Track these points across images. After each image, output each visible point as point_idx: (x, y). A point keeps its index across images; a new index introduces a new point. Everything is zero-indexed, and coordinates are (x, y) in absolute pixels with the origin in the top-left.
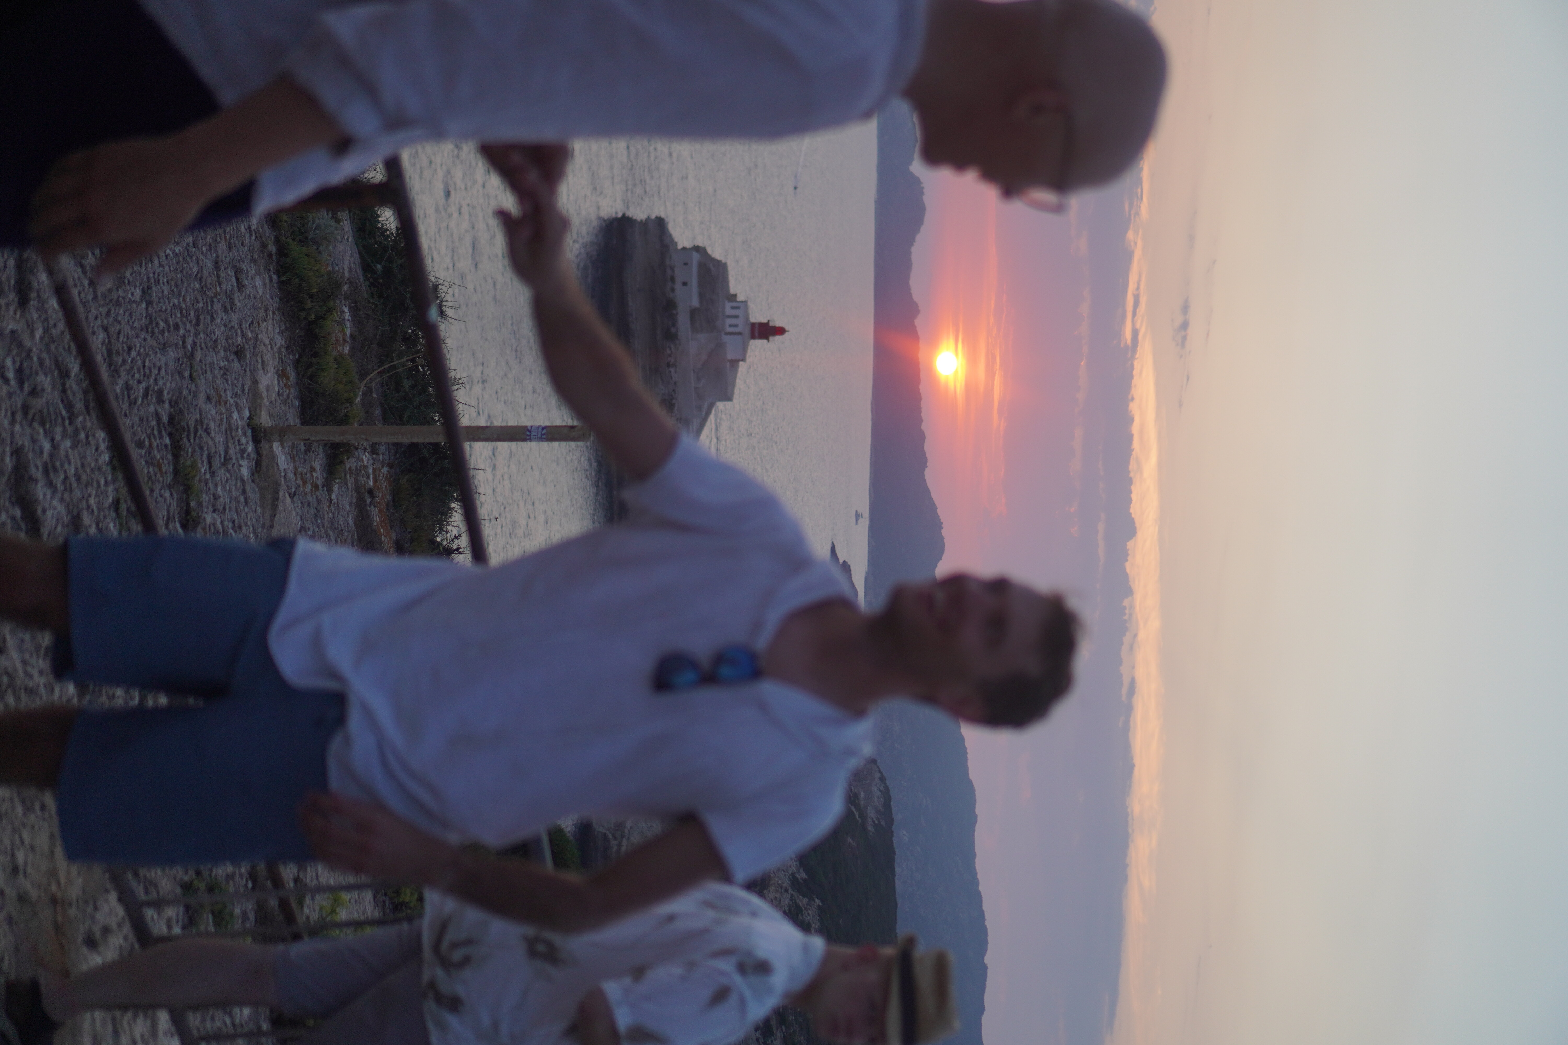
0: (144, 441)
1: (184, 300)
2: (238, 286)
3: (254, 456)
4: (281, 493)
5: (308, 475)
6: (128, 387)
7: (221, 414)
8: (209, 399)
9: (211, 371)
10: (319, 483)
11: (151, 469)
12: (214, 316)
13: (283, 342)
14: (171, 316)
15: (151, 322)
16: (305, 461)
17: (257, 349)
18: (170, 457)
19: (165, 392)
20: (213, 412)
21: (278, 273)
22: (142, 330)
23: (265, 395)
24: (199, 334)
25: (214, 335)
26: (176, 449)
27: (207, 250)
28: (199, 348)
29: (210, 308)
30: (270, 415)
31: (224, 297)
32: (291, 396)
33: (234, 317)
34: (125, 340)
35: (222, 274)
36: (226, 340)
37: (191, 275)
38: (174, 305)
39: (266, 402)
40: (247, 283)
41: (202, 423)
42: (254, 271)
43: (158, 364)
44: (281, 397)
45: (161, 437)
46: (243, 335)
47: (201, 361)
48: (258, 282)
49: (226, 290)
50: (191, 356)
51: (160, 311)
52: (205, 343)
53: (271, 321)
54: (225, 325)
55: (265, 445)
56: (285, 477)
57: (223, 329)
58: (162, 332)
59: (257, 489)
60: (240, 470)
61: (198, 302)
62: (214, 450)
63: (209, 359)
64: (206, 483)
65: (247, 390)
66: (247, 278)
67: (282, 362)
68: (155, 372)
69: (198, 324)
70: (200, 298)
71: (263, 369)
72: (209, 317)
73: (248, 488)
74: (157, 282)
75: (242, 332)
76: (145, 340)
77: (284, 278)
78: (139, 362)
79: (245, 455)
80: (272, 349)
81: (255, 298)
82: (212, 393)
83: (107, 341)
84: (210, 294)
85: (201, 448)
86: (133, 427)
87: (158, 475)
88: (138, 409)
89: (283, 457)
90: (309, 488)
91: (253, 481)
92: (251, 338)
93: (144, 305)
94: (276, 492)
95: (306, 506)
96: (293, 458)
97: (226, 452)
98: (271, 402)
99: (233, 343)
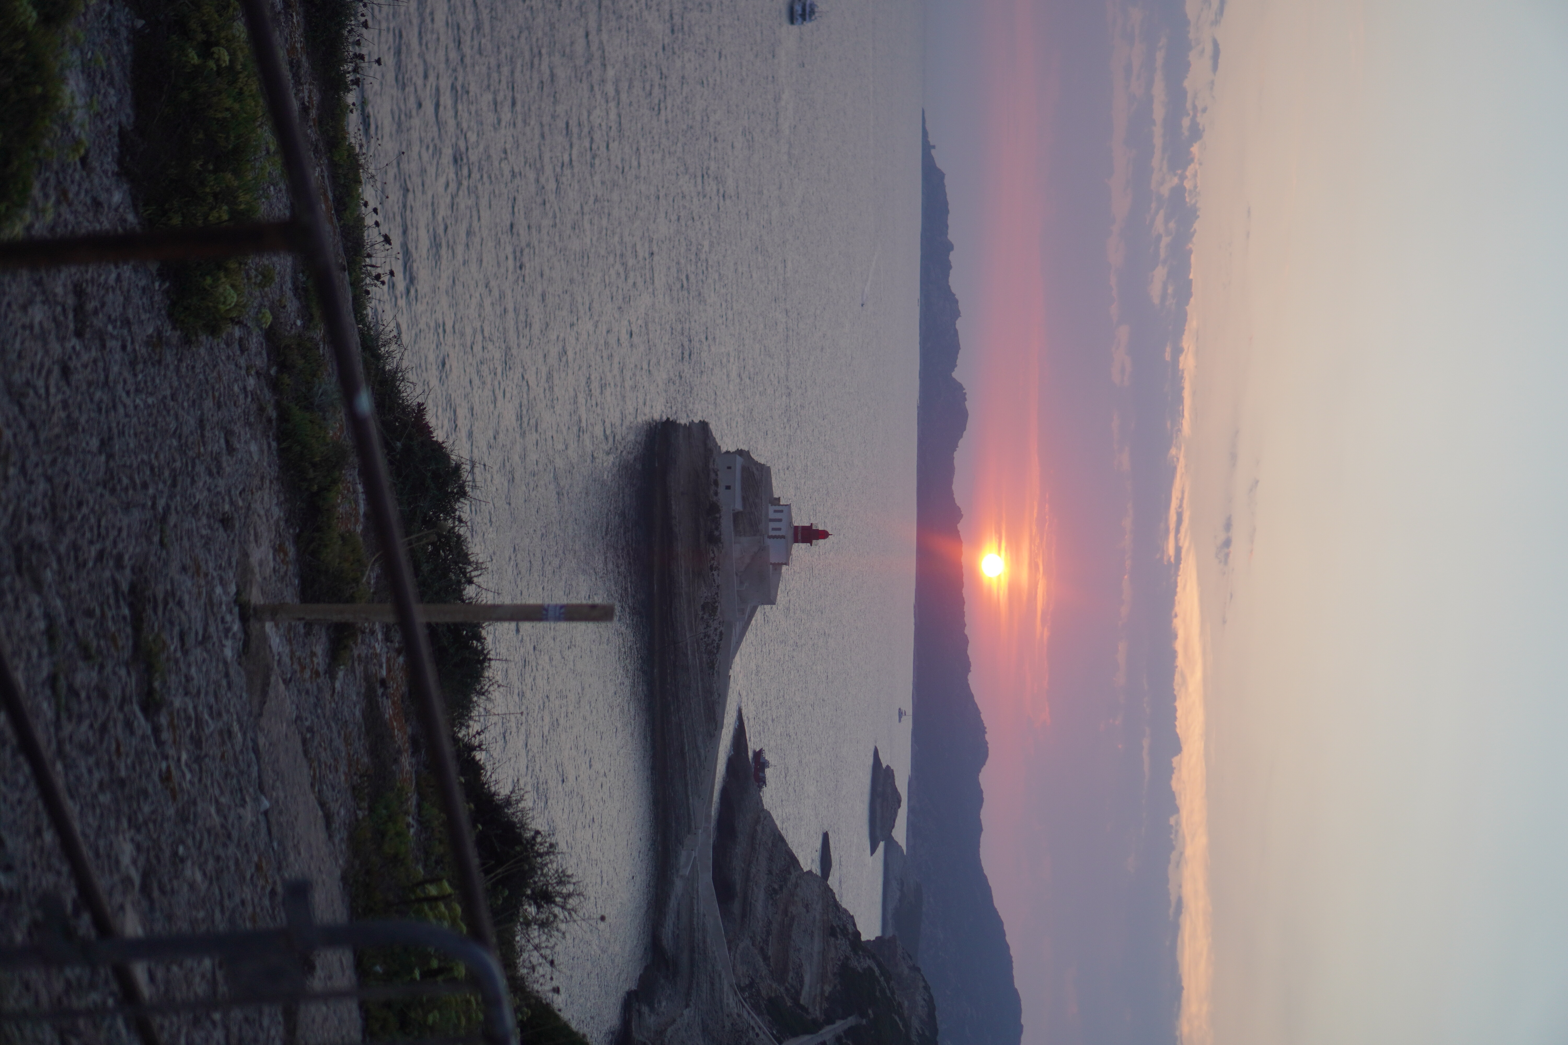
0: (94, 610)
1: (157, 457)
2: (227, 449)
3: (240, 635)
4: (273, 679)
5: (308, 660)
6: (75, 547)
7: (200, 587)
8: (184, 569)
9: (189, 538)
10: (321, 669)
11: (102, 643)
12: (196, 478)
13: (282, 514)
14: (139, 473)
15: (112, 478)
16: (305, 644)
17: (248, 520)
18: (129, 630)
19: (126, 557)
20: (189, 584)
21: (278, 439)
22: (98, 484)
23: (257, 570)
24: (175, 496)
25: (195, 499)
26: (137, 622)
27: (189, 406)
28: (173, 512)
29: (190, 469)
30: (263, 593)
31: (209, 459)
32: (289, 573)
33: (221, 483)
34: (75, 493)
35: (208, 434)
36: (211, 506)
37: (167, 431)
38: (143, 461)
39: (258, 577)
40: (238, 446)
41: (173, 594)
42: (248, 435)
43: (118, 524)
44: (277, 574)
45: (118, 607)
46: (232, 503)
47: (175, 526)
48: (254, 447)
49: (212, 452)
50: (164, 519)
51: (124, 466)
52: (183, 507)
53: (267, 491)
54: (209, 490)
55: (254, 626)
56: (279, 661)
57: (205, 493)
58: (126, 489)
59: (243, 673)
60: (222, 651)
61: (174, 461)
62: (187, 626)
63: (186, 525)
64: (177, 662)
65: (234, 563)
66: (239, 442)
67: (280, 535)
68: (113, 533)
69: (174, 484)
70: (177, 456)
71: (256, 541)
72: (189, 480)
73: (232, 672)
74: (122, 433)
75: (231, 499)
76: (102, 496)
77: (284, 445)
78: (93, 520)
79: (230, 635)
80: (268, 520)
81: (248, 464)
82: (188, 562)
83: (50, 493)
84: (190, 453)
85: (172, 623)
86: (80, 592)
87: (113, 649)
88: (88, 573)
89: (278, 640)
90: (307, 674)
91: (239, 664)
92: (241, 508)
93: (103, 458)
94: (267, 677)
95: (303, 694)
96: (289, 641)
97: (205, 630)
98: (265, 578)
99: (218, 510)
